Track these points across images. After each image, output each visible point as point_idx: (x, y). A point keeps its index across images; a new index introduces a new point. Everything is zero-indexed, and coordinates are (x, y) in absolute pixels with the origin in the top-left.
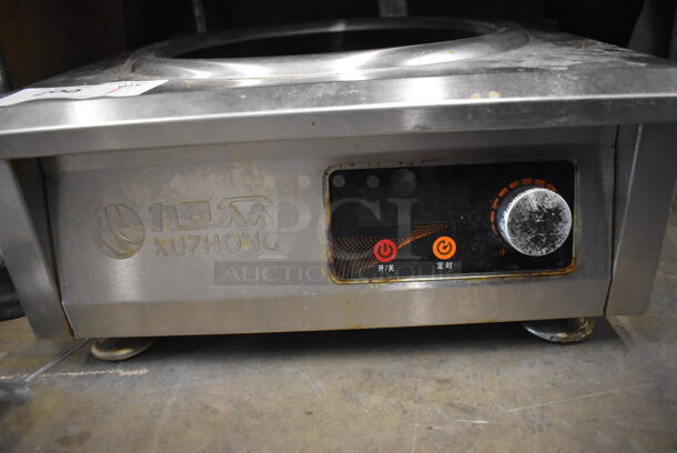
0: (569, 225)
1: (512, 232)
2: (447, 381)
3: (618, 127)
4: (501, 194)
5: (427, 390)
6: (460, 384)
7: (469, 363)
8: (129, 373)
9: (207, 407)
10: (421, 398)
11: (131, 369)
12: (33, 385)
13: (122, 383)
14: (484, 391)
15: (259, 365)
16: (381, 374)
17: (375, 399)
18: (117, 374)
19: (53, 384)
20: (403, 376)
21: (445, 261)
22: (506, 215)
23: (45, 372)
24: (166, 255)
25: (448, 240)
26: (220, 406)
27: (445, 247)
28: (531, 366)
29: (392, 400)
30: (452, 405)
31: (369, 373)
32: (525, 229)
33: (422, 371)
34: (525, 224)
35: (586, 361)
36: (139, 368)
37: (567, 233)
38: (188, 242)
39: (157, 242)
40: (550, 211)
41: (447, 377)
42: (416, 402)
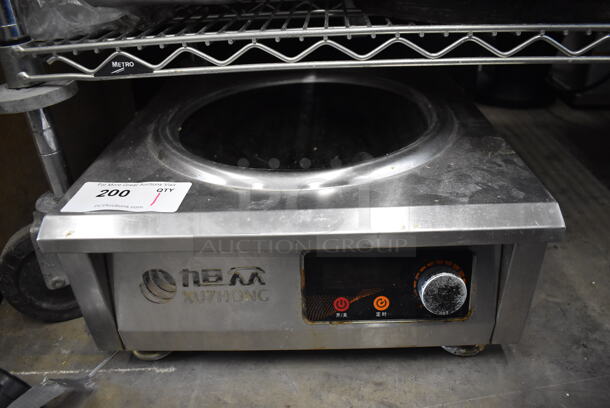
0: (465, 296)
1: (426, 300)
2: (380, 384)
3: (503, 246)
4: (422, 270)
5: (367, 390)
6: (389, 387)
7: (397, 369)
8: (163, 371)
9: (219, 400)
10: (363, 397)
11: (164, 367)
12: (95, 379)
13: (157, 378)
14: (405, 392)
15: (253, 367)
16: (336, 377)
17: (332, 397)
18: (154, 371)
19: (109, 379)
20: (351, 379)
21: (381, 312)
22: (423, 289)
23: (101, 368)
24: (192, 302)
25: (384, 298)
26: (228, 399)
27: (381, 303)
28: (439, 374)
29: (344, 398)
30: (382, 403)
31: (328, 375)
32: (435, 298)
33: (365, 376)
34: (435, 295)
35: (476, 371)
36: (169, 367)
37: (463, 301)
38: (207, 294)
39: (184, 293)
40: (452, 288)
41: (381, 380)
42: (359, 400)
